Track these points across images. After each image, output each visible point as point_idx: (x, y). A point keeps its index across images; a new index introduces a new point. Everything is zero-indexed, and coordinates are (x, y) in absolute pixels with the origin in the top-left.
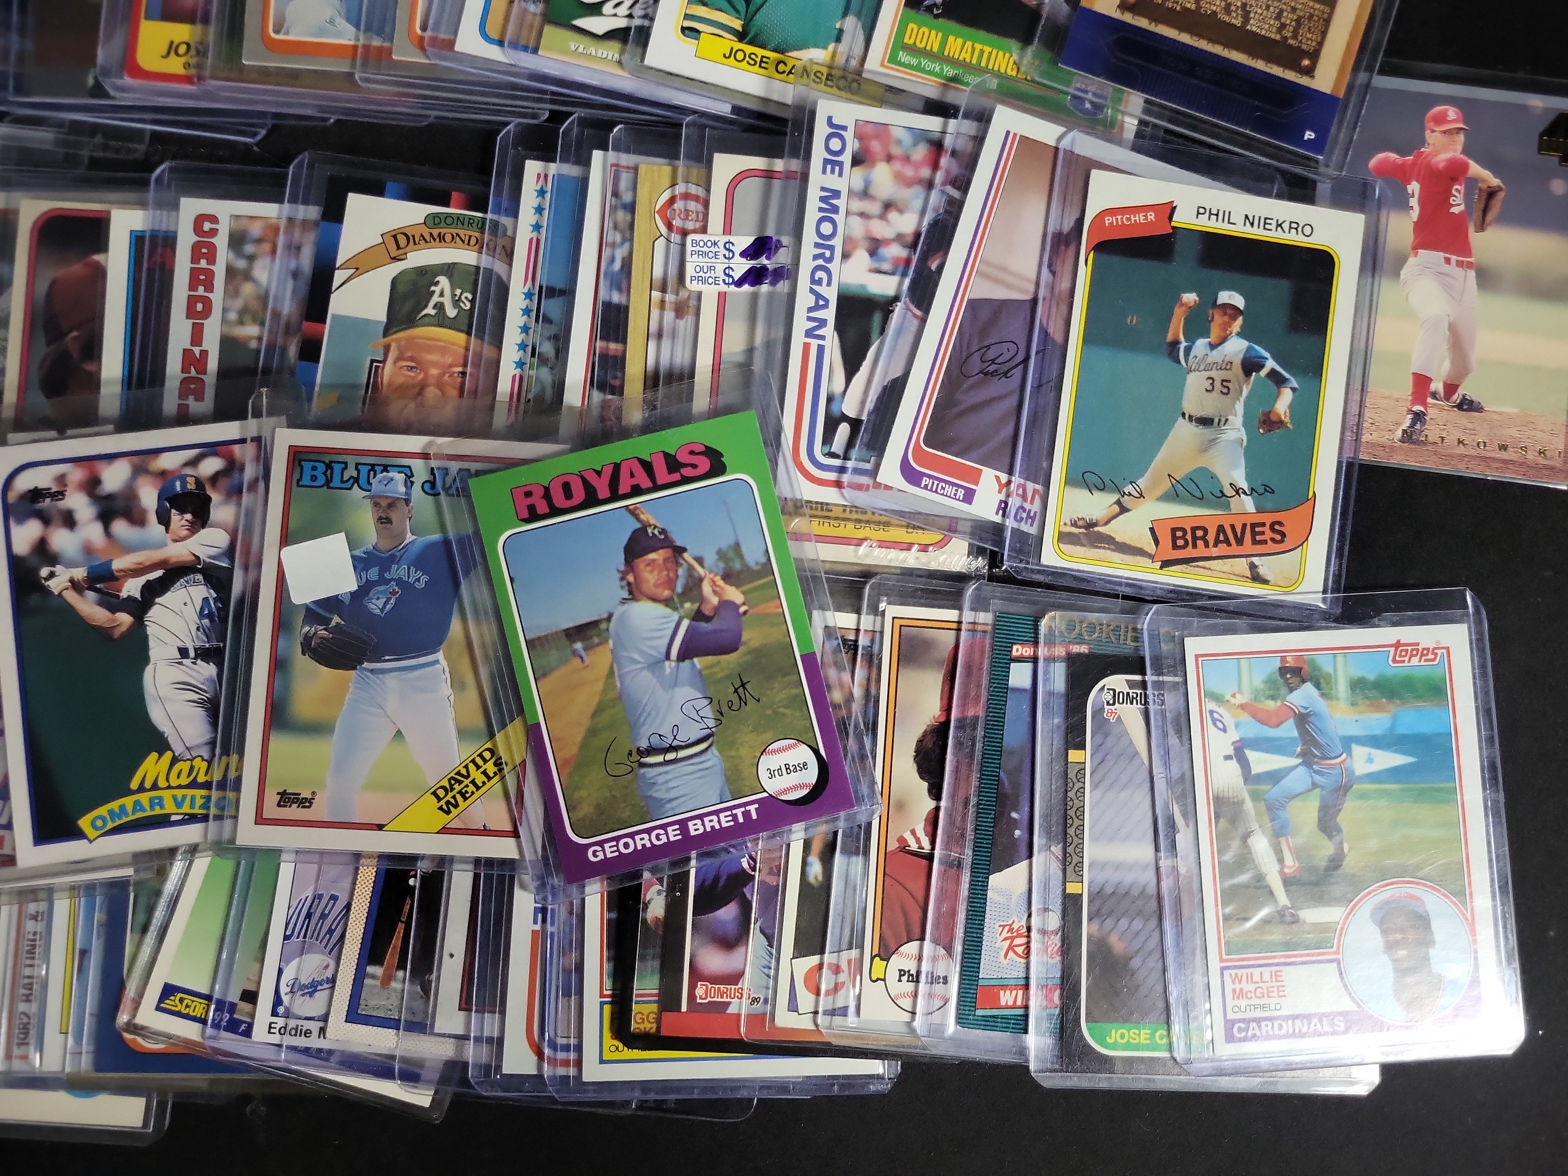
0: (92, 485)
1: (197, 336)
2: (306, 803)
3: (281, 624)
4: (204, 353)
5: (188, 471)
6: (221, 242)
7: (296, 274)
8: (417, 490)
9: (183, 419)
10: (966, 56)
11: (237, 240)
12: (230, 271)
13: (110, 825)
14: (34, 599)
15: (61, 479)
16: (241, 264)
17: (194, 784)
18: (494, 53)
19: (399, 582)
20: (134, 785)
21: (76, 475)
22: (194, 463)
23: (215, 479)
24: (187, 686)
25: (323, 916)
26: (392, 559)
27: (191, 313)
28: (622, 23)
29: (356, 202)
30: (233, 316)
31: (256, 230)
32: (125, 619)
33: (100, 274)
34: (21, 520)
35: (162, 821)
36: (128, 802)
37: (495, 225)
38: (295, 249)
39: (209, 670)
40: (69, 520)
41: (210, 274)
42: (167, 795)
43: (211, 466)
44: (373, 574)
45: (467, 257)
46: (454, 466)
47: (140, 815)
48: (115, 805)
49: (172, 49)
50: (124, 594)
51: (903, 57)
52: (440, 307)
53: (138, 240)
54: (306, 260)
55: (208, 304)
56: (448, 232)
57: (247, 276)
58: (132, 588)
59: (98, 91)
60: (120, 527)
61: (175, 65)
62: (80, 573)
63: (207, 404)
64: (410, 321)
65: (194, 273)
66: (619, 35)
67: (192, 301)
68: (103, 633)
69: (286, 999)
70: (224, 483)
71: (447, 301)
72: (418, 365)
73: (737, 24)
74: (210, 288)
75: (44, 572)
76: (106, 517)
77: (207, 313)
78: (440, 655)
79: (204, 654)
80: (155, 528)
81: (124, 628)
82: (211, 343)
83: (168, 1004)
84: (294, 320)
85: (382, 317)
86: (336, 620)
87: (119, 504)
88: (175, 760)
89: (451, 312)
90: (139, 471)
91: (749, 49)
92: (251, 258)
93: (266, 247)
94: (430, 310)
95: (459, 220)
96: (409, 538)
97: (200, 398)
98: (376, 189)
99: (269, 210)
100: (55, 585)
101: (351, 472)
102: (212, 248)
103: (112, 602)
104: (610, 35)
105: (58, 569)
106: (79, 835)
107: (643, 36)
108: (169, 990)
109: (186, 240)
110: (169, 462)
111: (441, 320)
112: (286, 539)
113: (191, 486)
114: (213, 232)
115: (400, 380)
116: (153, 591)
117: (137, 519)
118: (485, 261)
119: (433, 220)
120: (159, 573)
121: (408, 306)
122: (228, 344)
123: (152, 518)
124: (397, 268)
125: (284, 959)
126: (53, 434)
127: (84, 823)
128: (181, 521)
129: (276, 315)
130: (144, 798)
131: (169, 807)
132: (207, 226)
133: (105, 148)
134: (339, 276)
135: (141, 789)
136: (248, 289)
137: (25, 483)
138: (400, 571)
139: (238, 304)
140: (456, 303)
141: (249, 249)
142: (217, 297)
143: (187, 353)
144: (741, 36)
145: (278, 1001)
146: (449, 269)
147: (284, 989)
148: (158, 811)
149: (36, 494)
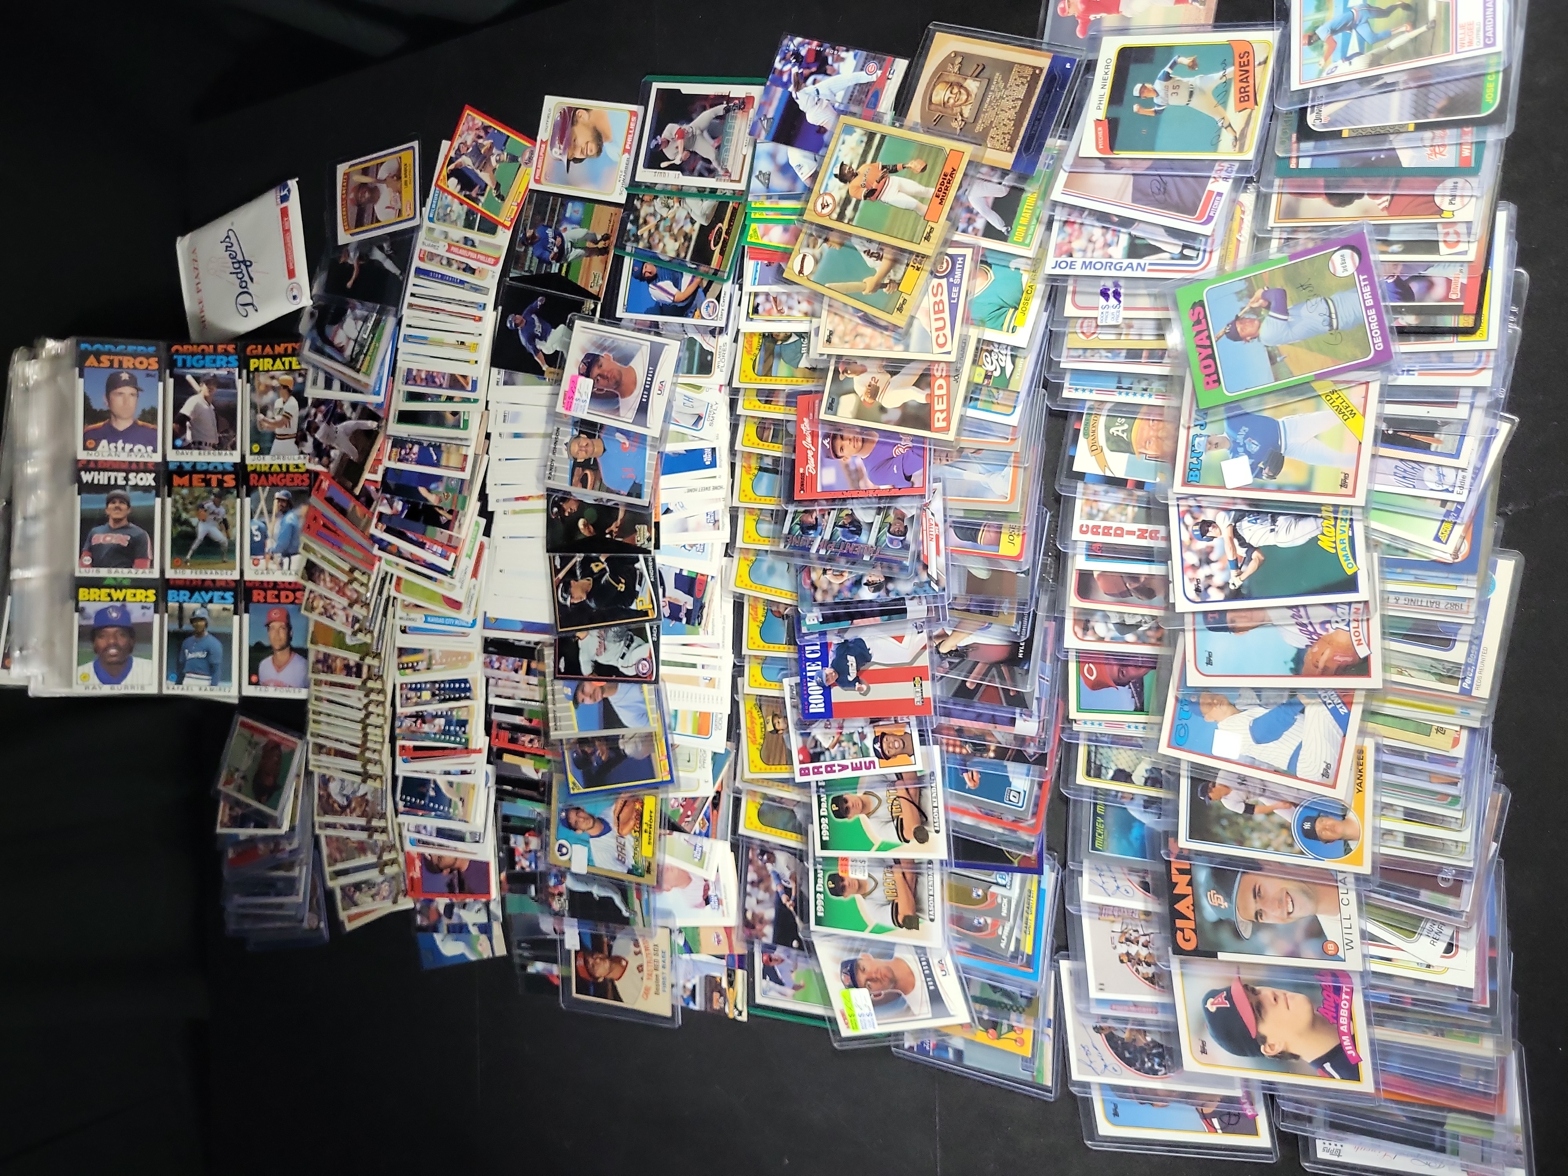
0: (1194, 567)
1: (1132, 533)
2: (1346, 476)
3: (1262, 488)
4: (1139, 530)
5: (1190, 529)
6: (1091, 523)
7: (1107, 492)
8: (1204, 432)
9: (1168, 538)
10: (1028, 215)
11: (1091, 517)
12: (1104, 519)
13: (1352, 561)
14: (1244, 591)
15: (1191, 580)
16: (1101, 515)
17: (1335, 526)
18: (1019, 410)
19: (1245, 438)
20: (1334, 551)
21: (1189, 574)
22: (1187, 527)
23: (1194, 518)
24: (1288, 529)
25: (1405, 471)
26: (1234, 442)
27: (1121, 535)
28: (1009, 358)
29: (1076, 468)
30: (1123, 518)
31: (1087, 509)
32: (1255, 555)
33: (1103, 574)
34: (1209, 596)
35: (1352, 539)
36: (1341, 554)
37: (1090, 408)
38: (1095, 493)
39: (1281, 519)
40: (1210, 577)
41: (1105, 528)
42: (1339, 537)
43: (1188, 519)
44: (1240, 450)
45: (1102, 420)
46: (1194, 415)
47: (1348, 549)
48: (1342, 559)
49: (1011, 542)
50: (1244, 555)
51: (1027, 242)
52: (1123, 431)
53: (1089, 557)
54: (1101, 488)
55: (1118, 528)
56: (1091, 429)
57: (1107, 512)
58: (1242, 552)
59: (1026, 573)
60: (1213, 557)
61: (1018, 540)
62: (1234, 572)
63: (1162, 529)
64: (1129, 444)
65: (1104, 534)
66: (1014, 357)
67: (1116, 535)
68: (1261, 564)
69: (1445, 487)
70: (1196, 514)
71: (1121, 428)
72: (1148, 440)
73: (1012, 310)
74: (1111, 528)
75: (1232, 587)
76: (1209, 562)
77: (1122, 529)
78: (1280, 420)
79: (1274, 522)
80: (1214, 543)
81: (1260, 555)
82: (1135, 527)
83: (1444, 540)
84: (1126, 492)
85: (1126, 456)
86: (1261, 465)
87: (1203, 558)
88: (1323, 534)
89: (1126, 427)
90: (1189, 549)
91: (1021, 305)
92: (1099, 511)
93: (1094, 504)
94: (1124, 436)
95: (1087, 424)
96: (1225, 435)
97: (1157, 532)
98: (1072, 458)
99: (1079, 504)
100: (1238, 583)
101: (1194, 460)
102: (1094, 527)
103: (1248, 560)
104: (1013, 363)
105: (1231, 582)
106: (1356, 574)
107: (1014, 348)
108: (1437, 539)
109: (1090, 538)
110: (1186, 537)
111: (1129, 431)
112: (1224, 487)
113: (1197, 527)
114: (1087, 526)
115: (1154, 447)
116: (1243, 543)
117: (1211, 549)
118: (1105, 412)
119: (1086, 435)
120: (1236, 541)
121: (1122, 444)
122: (1135, 520)
123: (1210, 543)
124: (1106, 450)
125: (1425, 488)
126: (1171, 585)
127: (1350, 572)
128: (1212, 532)
129: (1124, 499)
130: (1339, 547)
131: (1345, 536)
132: (1084, 529)
133: (1049, 573)
134: (1108, 474)
135: (1335, 548)
136: (1112, 512)
137: (1192, 595)
138: (1240, 439)
139: (1118, 516)
140: (1122, 424)
141: (1095, 512)
142: (1115, 525)
143: (1139, 537)
144: (1016, 309)
145: (1447, 490)
146: (1107, 428)
147: (1441, 488)
148: (1347, 541)
149: (1197, 590)
